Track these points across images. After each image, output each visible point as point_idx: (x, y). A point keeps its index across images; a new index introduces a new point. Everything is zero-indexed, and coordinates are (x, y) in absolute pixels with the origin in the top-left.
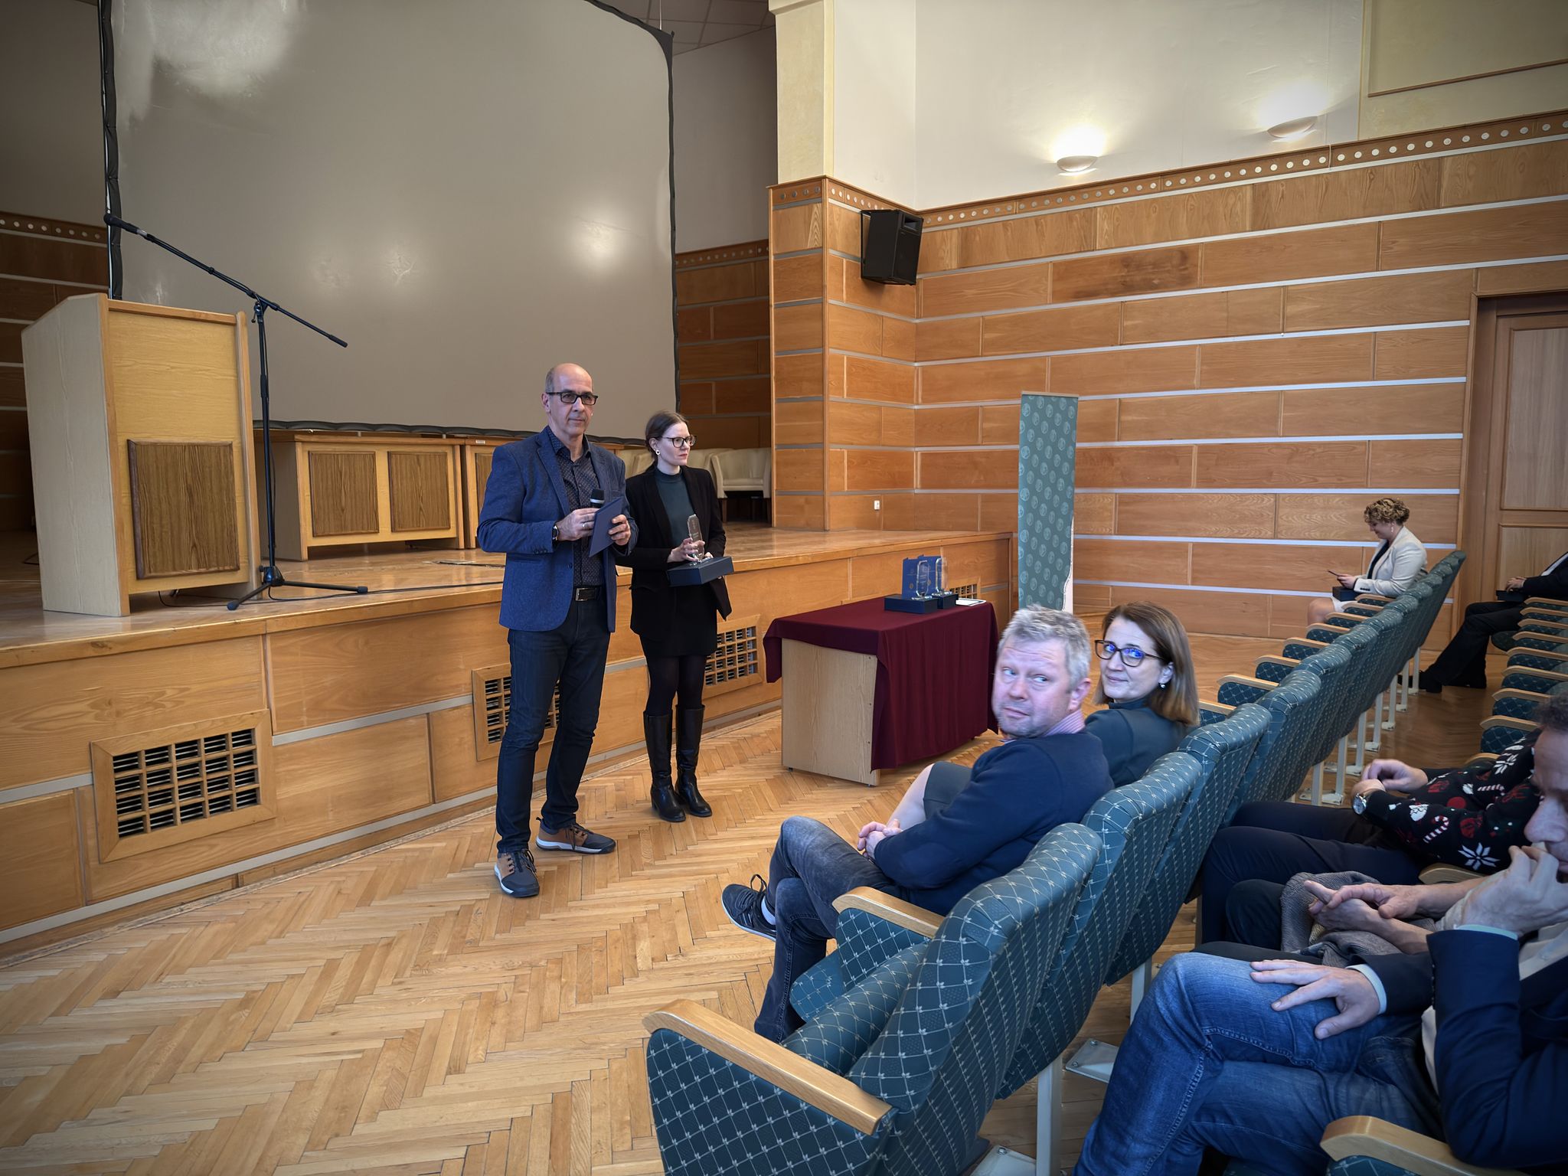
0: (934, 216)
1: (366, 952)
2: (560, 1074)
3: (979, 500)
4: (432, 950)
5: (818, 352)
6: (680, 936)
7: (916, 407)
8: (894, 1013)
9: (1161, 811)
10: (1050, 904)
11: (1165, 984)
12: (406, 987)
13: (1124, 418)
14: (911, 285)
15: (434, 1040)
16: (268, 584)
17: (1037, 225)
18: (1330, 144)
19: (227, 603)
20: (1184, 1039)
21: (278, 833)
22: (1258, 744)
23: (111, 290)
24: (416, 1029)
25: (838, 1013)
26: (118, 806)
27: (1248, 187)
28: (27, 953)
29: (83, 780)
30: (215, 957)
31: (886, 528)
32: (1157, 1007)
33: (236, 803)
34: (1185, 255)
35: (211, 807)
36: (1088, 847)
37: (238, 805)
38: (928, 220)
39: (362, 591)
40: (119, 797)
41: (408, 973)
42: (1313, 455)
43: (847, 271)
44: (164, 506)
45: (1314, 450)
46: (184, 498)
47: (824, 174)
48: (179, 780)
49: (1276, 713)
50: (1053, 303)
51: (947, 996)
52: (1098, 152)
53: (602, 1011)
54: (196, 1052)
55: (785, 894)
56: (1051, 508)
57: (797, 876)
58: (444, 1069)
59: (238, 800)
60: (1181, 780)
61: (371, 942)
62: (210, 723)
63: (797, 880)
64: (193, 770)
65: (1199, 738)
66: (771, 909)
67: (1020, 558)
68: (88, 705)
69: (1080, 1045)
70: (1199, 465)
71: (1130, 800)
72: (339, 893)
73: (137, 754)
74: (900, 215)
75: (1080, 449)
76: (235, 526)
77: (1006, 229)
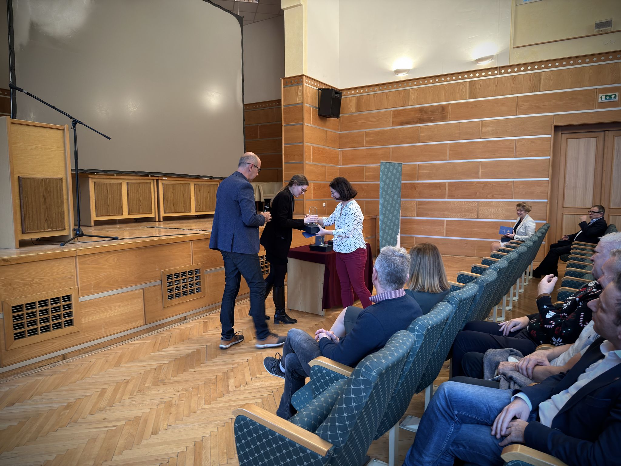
0: (347, 91)
1: (118, 386)
2: (198, 433)
3: (364, 203)
4: (145, 384)
5: (301, 144)
6: (246, 377)
7: (340, 166)
8: (334, 407)
9: (437, 325)
10: (396, 363)
11: (440, 395)
12: (134, 399)
13: (420, 171)
14: (337, 118)
15: (146, 421)
16: (77, 236)
17: (386, 95)
18: (499, 66)
19: (60, 243)
20: (446, 416)
21: (81, 337)
22: (474, 298)
23: (12, 115)
24: (139, 417)
25: (311, 408)
26: (14, 327)
27: (468, 82)
30: (54, 389)
32: (437, 404)
33: (63, 325)
34: (443, 108)
35: (53, 327)
36: (410, 340)
37: (65, 326)
38: (344, 93)
39: (116, 239)
40: (14, 323)
41: (135, 393)
42: (492, 186)
43: (312, 112)
44: (34, 204)
45: (493, 184)
46: (42, 200)
47: (303, 74)
48: (40, 316)
49: (481, 286)
50: (392, 126)
51: (355, 400)
52: (410, 67)
53: (215, 408)
54: (47, 427)
55: (289, 360)
56: (392, 206)
57: (294, 352)
58: (150, 433)
59: (64, 324)
60: (445, 313)
61: (120, 381)
62: (52, 293)
63: (294, 354)
64: (46, 312)
65: (451, 296)
66: (283, 366)
67: (380, 226)
68: (1, 285)
69: (405, 418)
70: (449, 190)
71: (425, 321)
72: (107, 361)
73: (21, 305)
74: (333, 91)
75: (403, 184)
76: (64, 211)
77: (374, 97)
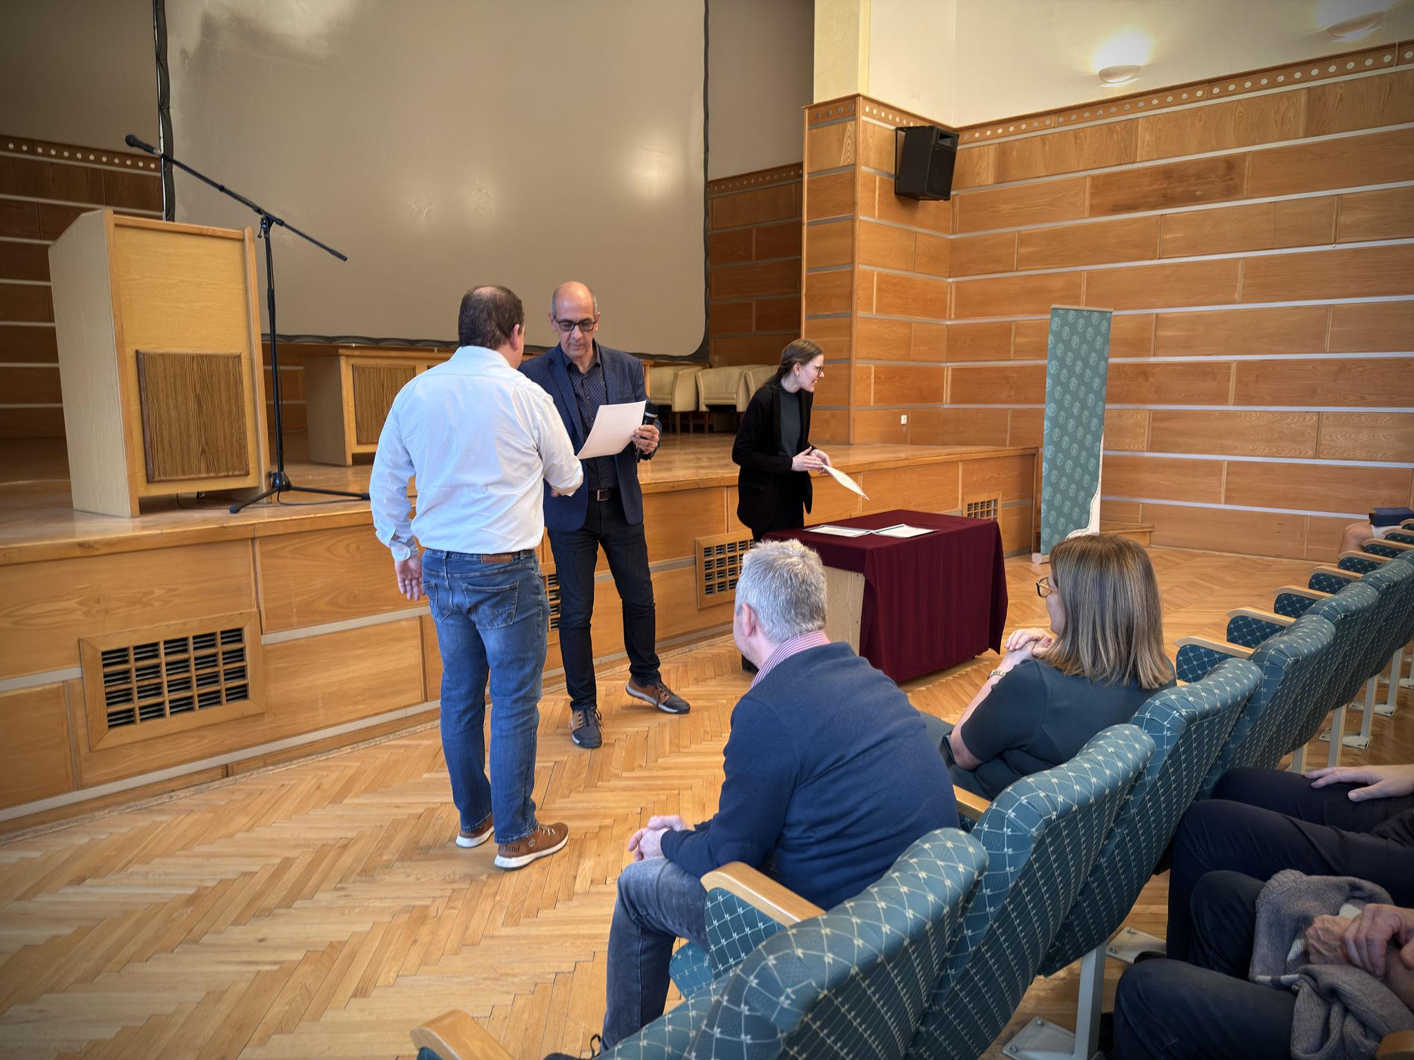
0: (971, 132)
3: (1009, 416)
4: (382, 855)
5: (848, 269)
7: (949, 323)
12: (346, 893)
13: (1161, 333)
14: (946, 200)
15: (353, 956)
16: (277, 488)
17: (1076, 138)
18: (1397, 40)
19: (229, 507)
21: (267, 726)
22: (1245, 706)
24: (340, 942)
26: (108, 699)
27: (1303, 91)
28: (19, 833)
29: (73, 673)
30: (182, 849)
31: (914, 442)
33: (224, 698)
34: (1231, 164)
37: (227, 700)
38: (965, 137)
40: (108, 690)
41: (352, 879)
42: (1362, 372)
43: (880, 188)
44: (173, 413)
45: (1363, 366)
46: (192, 405)
47: (858, 92)
48: (168, 675)
50: (1091, 216)
53: (524, 937)
54: (131, 949)
56: (1079, 423)
58: (351, 992)
59: (227, 695)
61: (330, 842)
62: (198, 622)
64: (182, 665)
65: (1161, 703)
67: (1044, 474)
68: (76, 603)
69: (1023, 1024)
70: (1238, 382)
71: (1042, 794)
72: (318, 788)
73: (125, 650)
74: (935, 131)
75: (1112, 365)
76: (244, 433)
77: (1044, 143)
